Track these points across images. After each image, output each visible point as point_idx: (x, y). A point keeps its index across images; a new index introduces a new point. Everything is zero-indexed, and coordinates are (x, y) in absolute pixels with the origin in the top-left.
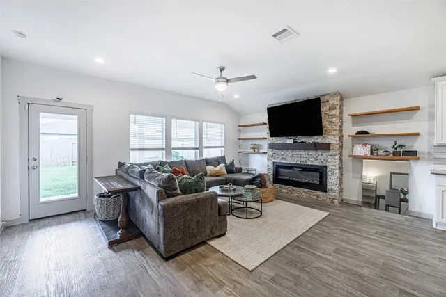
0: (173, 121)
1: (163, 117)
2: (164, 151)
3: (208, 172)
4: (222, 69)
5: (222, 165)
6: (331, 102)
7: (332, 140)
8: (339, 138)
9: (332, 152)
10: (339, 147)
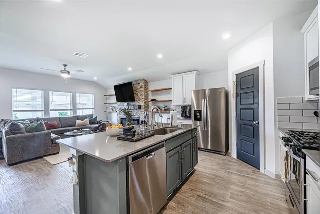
0: (51, 93)
1: (42, 90)
2: (44, 112)
3: (77, 124)
4: (66, 65)
5: (88, 119)
6: (141, 84)
7: (142, 103)
8: (145, 103)
9: (142, 110)
10: (145, 107)
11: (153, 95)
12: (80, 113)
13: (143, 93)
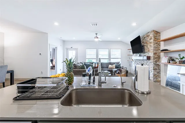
0: (99, 50)
1: (95, 49)
2: (96, 59)
3: (109, 67)
4: (96, 34)
5: (115, 65)
6: (150, 36)
7: (151, 54)
8: (155, 54)
9: (151, 61)
10: (154, 58)
11: (165, 45)
12: (112, 61)
13: (152, 45)
